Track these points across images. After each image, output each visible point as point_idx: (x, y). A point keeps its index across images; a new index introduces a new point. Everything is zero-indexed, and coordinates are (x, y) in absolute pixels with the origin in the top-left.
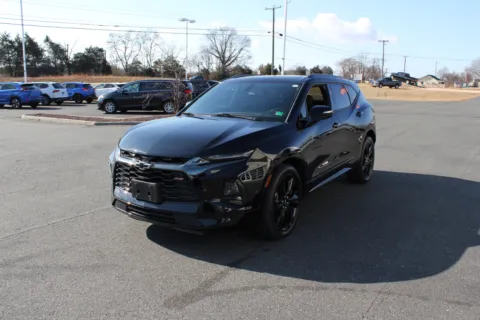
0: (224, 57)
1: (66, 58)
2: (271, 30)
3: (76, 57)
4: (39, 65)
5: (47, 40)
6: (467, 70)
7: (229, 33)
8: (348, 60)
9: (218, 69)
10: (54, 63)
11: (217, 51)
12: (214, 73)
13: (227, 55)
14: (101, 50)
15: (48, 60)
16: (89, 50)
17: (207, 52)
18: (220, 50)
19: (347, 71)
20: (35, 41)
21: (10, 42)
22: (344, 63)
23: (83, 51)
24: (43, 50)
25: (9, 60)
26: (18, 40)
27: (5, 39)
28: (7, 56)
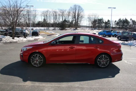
4: (128, 26)
5: (131, 19)
10: (133, 26)
15: (131, 25)
20: (128, 20)
24: (130, 22)
26: (123, 20)
27: (120, 20)
28: (120, 24)
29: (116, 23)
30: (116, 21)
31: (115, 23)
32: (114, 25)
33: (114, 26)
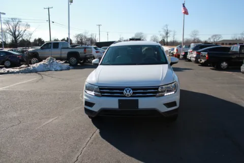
0: (15, 34)
2: (48, 20)
7: (17, 21)
8: (79, 35)
9: (13, 41)
11: (11, 31)
13: (17, 33)
18: (12, 31)
19: (79, 40)
22: (77, 36)
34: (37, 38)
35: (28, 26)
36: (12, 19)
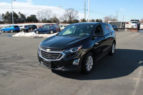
0: (70, 17)
1: (25, 18)
3: (28, 17)
4: (17, 20)
5: (19, 13)
6: (142, 19)
7: (72, 10)
8: (107, 17)
9: (69, 20)
10: (22, 19)
12: (68, 22)
14: (35, 16)
15: (20, 19)
16: (32, 16)
17: (65, 15)
18: (69, 15)
20: (16, 13)
21: (9, 14)
22: (105, 18)
23: (30, 16)
24: (18, 16)
25: (9, 19)
26: (11, 13)
27: (8, 13)
28: (8, 18)
29: (4, 16)
30: (3, 15)
31: (2, 17)
32: (2, 19)
33: (2, 21)
34: (82, 19)
35: (77, 12)
36: (70, 9)
